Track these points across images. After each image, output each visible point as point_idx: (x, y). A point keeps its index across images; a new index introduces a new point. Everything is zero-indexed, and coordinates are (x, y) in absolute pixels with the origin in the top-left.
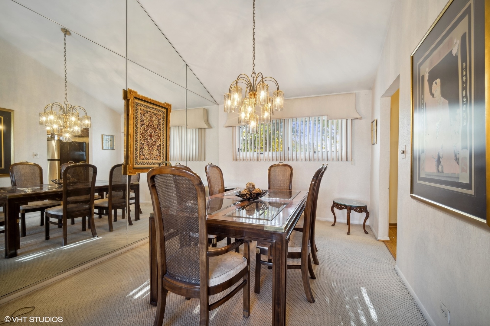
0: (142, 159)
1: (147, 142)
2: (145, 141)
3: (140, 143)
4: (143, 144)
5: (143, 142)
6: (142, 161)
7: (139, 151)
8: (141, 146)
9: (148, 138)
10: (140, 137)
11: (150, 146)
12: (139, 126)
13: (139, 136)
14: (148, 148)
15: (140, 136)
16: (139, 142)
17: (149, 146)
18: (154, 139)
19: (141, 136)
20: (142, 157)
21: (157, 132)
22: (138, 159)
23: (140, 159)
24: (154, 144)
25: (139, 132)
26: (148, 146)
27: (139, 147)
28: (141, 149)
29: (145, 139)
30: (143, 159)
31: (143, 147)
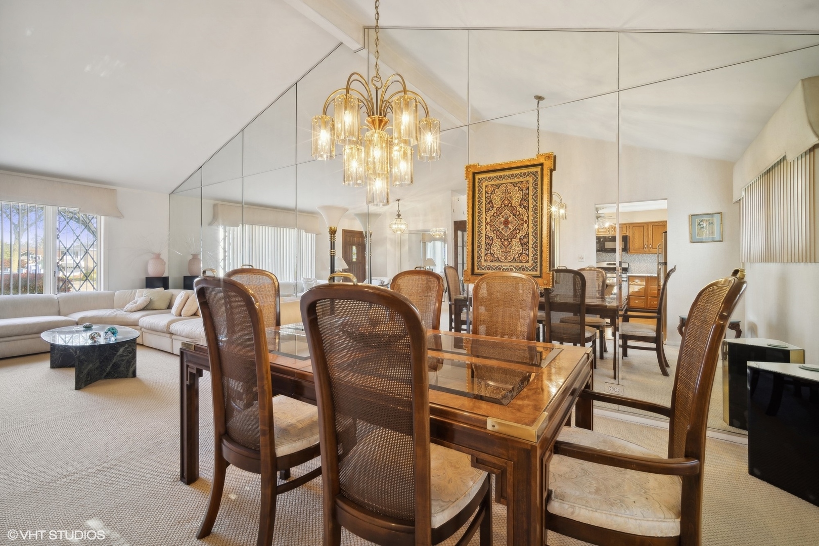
0: (489, 261)
1: (498, 233)
2: (495, 232)
3: (486, 237)
4: (491, 238)
5: (491, 234)
6: (489, 264)
7: (483, 250)
8: (488, 241)
9: (499, 227)
10: (486, 228)
11: (505, 239)
12: (484, 212)
13: (483, 227)
14: (500, 243)
15: (486, 226)
16: (484, 235)
17: (503, 240)
18: (513, 227)
19: (488, 227)
20: (489, 257)
21: (520, 214)
22: (483, 261)
23: (486, 261)
24: (513, 236)
25: (483, 221)
26: (501, 239)
27: (483, 243)
28: (488, 246)
29: (495, 230)
30: (491, 262)
31: (491, 242)
